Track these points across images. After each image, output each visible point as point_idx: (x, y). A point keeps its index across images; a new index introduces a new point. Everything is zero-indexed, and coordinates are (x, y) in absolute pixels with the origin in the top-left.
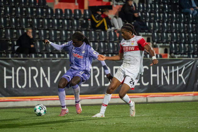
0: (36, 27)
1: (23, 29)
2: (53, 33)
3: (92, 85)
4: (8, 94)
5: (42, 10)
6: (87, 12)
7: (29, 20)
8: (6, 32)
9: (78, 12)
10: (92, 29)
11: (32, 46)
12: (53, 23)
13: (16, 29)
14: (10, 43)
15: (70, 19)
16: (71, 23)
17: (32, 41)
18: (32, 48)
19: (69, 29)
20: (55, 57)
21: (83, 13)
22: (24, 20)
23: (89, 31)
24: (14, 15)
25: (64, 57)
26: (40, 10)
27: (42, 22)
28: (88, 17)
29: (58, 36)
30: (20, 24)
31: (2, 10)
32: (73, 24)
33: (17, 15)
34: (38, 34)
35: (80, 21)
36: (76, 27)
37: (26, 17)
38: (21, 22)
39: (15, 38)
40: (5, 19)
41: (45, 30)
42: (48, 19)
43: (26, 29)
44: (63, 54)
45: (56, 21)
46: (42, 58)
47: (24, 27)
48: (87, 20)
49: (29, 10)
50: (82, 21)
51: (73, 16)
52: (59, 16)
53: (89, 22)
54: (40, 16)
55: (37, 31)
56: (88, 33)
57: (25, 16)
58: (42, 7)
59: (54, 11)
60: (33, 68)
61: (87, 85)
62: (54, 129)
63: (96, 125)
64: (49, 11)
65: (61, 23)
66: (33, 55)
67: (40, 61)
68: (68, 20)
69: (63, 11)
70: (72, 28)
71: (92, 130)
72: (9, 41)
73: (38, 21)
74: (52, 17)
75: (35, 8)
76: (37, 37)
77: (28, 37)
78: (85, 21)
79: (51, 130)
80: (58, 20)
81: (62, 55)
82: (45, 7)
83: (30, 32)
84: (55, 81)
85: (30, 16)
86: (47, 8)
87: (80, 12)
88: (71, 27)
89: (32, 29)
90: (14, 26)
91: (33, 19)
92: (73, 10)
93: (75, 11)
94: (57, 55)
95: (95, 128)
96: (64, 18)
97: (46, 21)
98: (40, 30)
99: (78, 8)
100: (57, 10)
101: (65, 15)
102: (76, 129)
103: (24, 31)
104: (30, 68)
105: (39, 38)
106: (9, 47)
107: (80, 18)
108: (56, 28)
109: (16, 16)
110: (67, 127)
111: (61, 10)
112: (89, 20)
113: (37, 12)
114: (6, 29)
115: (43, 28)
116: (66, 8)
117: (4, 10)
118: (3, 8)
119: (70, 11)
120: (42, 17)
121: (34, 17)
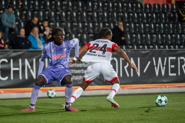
0: (126, 20)
1: (114, 23)
2: (142, 26)
3: (179, 74)
4: (101, 83)
5: (132, 5)
6: (175, 7)
7: (120, 14)
8: (99, 25)
9: (165, 6)
10: (179, 22)
11: (123, 38)
12: (143, 17)
13: (108, 22)
15: (158, 13)
16: (160, 17)
18: (123, 40)
19: (158, 22)
20: (145, 48)
21: (170, 7)
22: (115, 14)
23: (176, 24)
24: (106, 10)
25: (153, 48)
26: (130, 5)
27: (132, 16)
28: (175, 11)
29: (147, 29)
30: (112, 18)
31: (95, 5)
33: (109, 9)
34: (128, 27)
35: (167, 15)
36: (164, 21)
37: (117, 11)
38: (113, 16)
40: (98, 13)
41: (135, 24)
42: (138, 14)
43: (117, 22)
44: (151, 45)
45: (145, 15)
47: (115, 20)
48: (174, 14)
49: (120, 5)
50: (170, 15)
51: (161, 10)
52: (148, 10)
53: (177, 15)
54: (130, 10)
55: (128, 25)
56: (175, 25)
58: (132, 2)
59: (144, 5)
61: (175, 74)
62: (145, 115)
63: (183, 111)
64: (139, 5)
65: (150, 16)
66: (124, 47)
67: (130, 52)
68: (156, 14)
69: (152, 5)
70: (160, 21)
71: (180, 116)
73: (128, 15)
74: (142, 12)
75: (125, 3)
76: (127, 29)
78: (172, 15)
79: (141, 116)
80: (147, 14)
81: (151, 47)
82: (135, 2)
83: (121, 25)
84: (145, 71)
85: (121, 10)
86: (137, 3)
87: (168, 6)
88: (159, 20)
90: (106, 20)
91: (124, 13)
92: (161, 5)
93: (163, 5)
94: (146, 47)
95: (182, 114)
96: (152, 12)
97: (136, 15)
98: (130, 24)
99: (165, 2)
100: (146, 5)
101: (153, 9)
103: (115, 25)
105: (129, 31)
107: (167, 12)
108: (145, 21)
109: (108, 11)
111: (150, 5)
112: (177, 13)
113: (127, 7)
114: (99, 23)
115: (133, 22)
116: (155, 3)
117: (97, 5)
118: (96, 4)
119: (159, 5)
120: (133, 11)
121: (125, 12)
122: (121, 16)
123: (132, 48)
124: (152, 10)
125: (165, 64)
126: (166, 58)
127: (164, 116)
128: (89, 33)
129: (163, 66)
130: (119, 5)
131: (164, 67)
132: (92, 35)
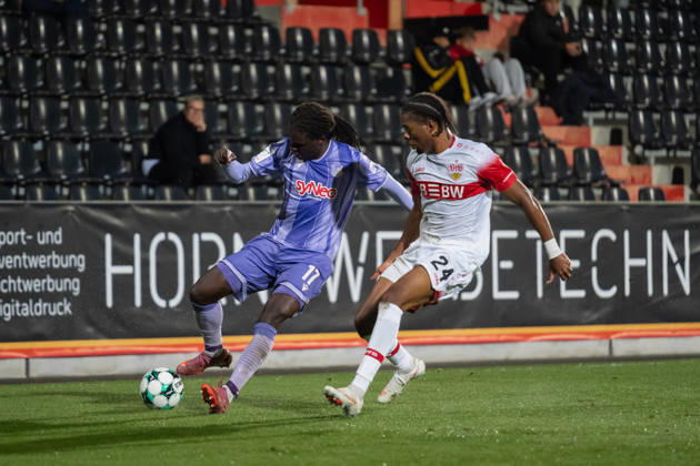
0: (218, 92)
1: (171, 101)
2: (278, 113)
4: (120, 330)
5: (239, 34)
6: (400, 40)
7: (192, 67)
8: (114, 108)
9: (366, 39)
11: (204, 159)
12: (278, 79)
13: (146, 99)
14: (128, 148)
15: (339, 64)
16: (343, 77)
17: (202, 142)
18: (206, 166)
19: (336, 99)
21: (383, 42)
22: (175, 67)
24: (140, 51)
26: (231, 34)
27: (239, 75)
28: (401, 56)
30: (161, 82)
31: (100, 32)
32: (347, 83)
33: (151, 49)
34: (224, 115)
35: (373, 72)
36: (358, 94)
37: (184, 56)
38: (164, 75)
39: (144, 132)
40: (108, 64)
41: (250, 104)
42: (262, 65)
43: (182, 99)
45: (288, 71)
46: (240, 202)
47: (176, 91)
48: (397, 66)
49: (195, 32)
50: (382, 71)
51: (349, 53)
52: (300, 54)
53: (407, 74)
54: (232, 53)
55: (223, 108)
57: (178, 52)
58: (240, 20)
59: (283, 35)
60: (207, 237)
62: (283, 452)
63: (430, 436)
64: (266, 35)
65: (308, 77)
66: (208, 192)
67: (231, 212)
68: (330, 66)
69: (316, 34)
70: (345, 95)
72: (123, 140)
73: (225, 72)
74: (276, 58)
75: (215, 25)
76: (221, 126)
77: (191, 127)
78: (390, 72)
79: (271, 455)
80: (296, 67)
82: (250, 21)
83: (196, 110)
85: (196, 53)
86: (258, 25)
87: (373, 37)
88: (340, 91)
89: (206, 100)
90: (140, 90)
91: (207, 63)
92: (348, 32)
93: (357, 34)
95: (427, 447)
96: (316, 60)
97: (253, 70)
98: (231, 103)
99: (365, 25)
100: (291, 32)
101: (320, 48)
102: (359, 451)
103: (176, 109)
104: (196, 237)
105: (229, 131)
106: (123, 163)
107: (373, 60)
108: (289, 94)
109: (146, 55)
110: (329, 446)
111: (307, 33)
112: (407, 66)
113: (221, 39)
114: (113, 101)
115: (244, 97)
116: (325, 25)
117: (105, 33)
118: (103, 27)
119: (340, 35)
120: (241, 57)
121: (212, 57)
122: (196, 73)
123: (236, 198)
124: (316, 52)
125: (362, 259)
126: (366, 236)
127: (355, 454)
128: (77, 140)
129: (356, 264)
130: (190, 33)
131: (360, 270)
132: (87, 147)
